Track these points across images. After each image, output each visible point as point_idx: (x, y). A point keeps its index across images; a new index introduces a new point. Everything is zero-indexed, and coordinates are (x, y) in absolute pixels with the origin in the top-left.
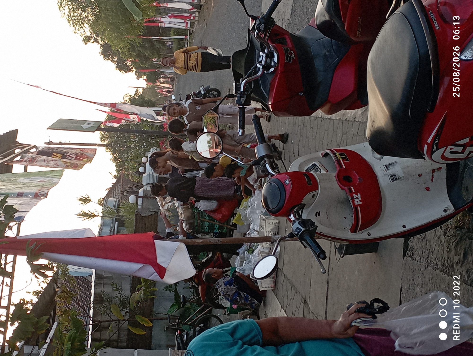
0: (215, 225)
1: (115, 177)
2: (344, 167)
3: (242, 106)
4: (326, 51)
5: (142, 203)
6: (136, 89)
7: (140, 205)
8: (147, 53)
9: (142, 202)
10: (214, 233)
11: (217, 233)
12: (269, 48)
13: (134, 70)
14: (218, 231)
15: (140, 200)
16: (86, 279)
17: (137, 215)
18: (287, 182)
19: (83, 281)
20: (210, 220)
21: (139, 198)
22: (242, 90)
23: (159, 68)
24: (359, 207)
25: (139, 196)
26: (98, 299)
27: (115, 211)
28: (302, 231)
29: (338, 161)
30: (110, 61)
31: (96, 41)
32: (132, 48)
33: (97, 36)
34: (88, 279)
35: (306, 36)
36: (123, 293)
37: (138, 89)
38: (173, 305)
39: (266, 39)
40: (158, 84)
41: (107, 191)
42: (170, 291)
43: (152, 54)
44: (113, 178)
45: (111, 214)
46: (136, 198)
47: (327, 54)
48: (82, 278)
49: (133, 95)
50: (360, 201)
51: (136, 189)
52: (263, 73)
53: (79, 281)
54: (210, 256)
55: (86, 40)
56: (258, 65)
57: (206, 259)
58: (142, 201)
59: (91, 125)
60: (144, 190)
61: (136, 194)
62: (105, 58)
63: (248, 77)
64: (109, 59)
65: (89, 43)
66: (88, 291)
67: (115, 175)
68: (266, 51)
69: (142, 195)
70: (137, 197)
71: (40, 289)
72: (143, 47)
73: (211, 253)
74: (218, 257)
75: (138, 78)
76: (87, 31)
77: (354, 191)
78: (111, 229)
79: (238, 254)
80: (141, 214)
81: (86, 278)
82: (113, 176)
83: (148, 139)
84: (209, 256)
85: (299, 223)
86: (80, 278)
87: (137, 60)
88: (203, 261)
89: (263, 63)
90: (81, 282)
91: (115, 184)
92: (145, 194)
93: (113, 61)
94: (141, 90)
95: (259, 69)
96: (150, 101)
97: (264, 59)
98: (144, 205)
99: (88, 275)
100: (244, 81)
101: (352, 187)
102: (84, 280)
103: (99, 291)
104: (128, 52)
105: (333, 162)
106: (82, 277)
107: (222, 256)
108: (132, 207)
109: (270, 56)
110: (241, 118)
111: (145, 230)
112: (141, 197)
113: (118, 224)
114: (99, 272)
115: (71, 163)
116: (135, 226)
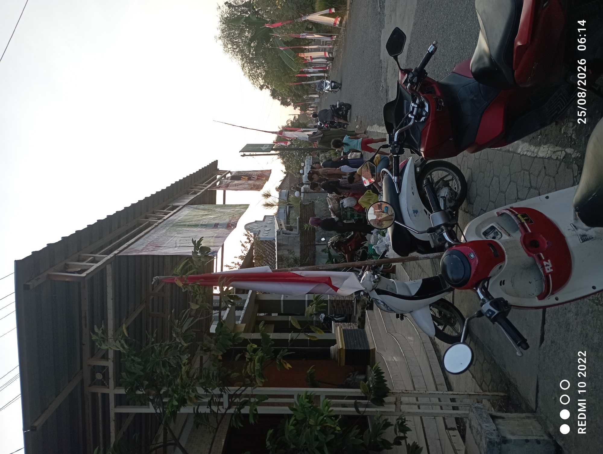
0: (355, 214)
1: (285, 173)
2: (530, 231)
3: (396, 156)
4: (473, 96)
6: (294, 116)
7: (302, 198)
8: (300, 93)
9: (304, 195)
10: (354, 219)
11: (356, 219)
12: (420, 99)
13: (292, 104)
14: (357, 218)
15: (302, 194)
17: (301, 204)
18: (472, 256)
20: (351, 211)
22: (395, 140)
23: (308, 102)
24: (550, 275)
26: (280, 258)
27: (287, 201)
28: (496, 314)
29: (522, 224)
30: (277, 100)
31: (268, 87)
32: (291, 91)
33: (268, 84)
35: (451, 83)
36: (295, 254)
37: (296, 116)
38: (328, 261)
39: (417, 90)
40: (307, 112)
41: (281, 182)
42: (325, 252)
43: (303, 93)
45: (284, 203)
47: (475, 99)
49: (292, 119)
50: (551, 268)
51: (299, 186)
52: (414, 123)
54: (352, 234)
55: (261, 88)
56: (410, 116)
57: (350, 236)
59: (267, 147)
60: (304, 188)
61: (299, 190)
62: (273, 98)
63: (401, 127)
64: (276, 99)
65: (263, 90)
66: (273, 249)
68: (417, 102)
70: (300, 193)
71: (243, 255)
72: (297, 89)
74: (358, 235)
75: (295, 109)
76: (261, 82)
77: (543, 258)
78: (285, 210)
79: (372, 234)
80: (303, 204)
81: (272, 241)
83: (304, 153)
85: (491, 304)
87: (294, 98)
88: (347, 238)
89: (414, 113)
90: (269, 243)
91: (285, 178)
92: (305, 190)
93: (279, 100)
94: (297, 117)
95: (411, 118)
96: (303, 124)
97: (415, 109)
98: (305, 197)
100: (397, 132)
101: (541, 254)
103: (280, 254)
104: (288, 93)
105: (517, 225)
106: (269, 240)
107: (360, 234)
108: (297, 199)
109: (421, 106)
110: (396, 166)
111: (307, 214)
112: (302, 192)
113: (289, 207)
114: (279, 242)
115: (254, 185)
116: (300, 211)
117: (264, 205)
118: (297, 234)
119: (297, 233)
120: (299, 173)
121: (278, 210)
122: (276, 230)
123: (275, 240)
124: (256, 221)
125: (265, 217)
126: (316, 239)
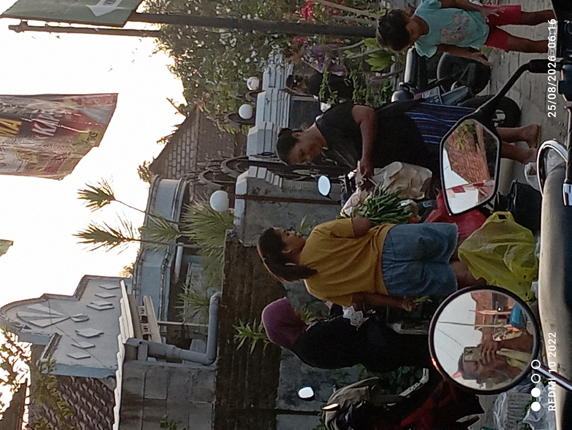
1: (181, 109)
5: (245, 213)
7: (239, 218)
9: (245, 209)
15: (240, 204)
16: (102, 384)
17: (229, 244)
19: (95, 389)
21: (236, 200)
25: (237, 193)
27: (176, 226)
34: (107, 385)
41: (162, 146)
44: (178, 111)
45: (165, 233)
46: (228, 200)
48: (92, 380)
51: (230, 170)
53: (86, 388)
54: (424, 379)
57: (412, 388)
58: (244, 206)
60: (249, 180)
61: (229, 185)
66: (106, 415)
67: (182, 105)
69: (245, 193)
70: (232, 196)
73: (427, 375)
78: (167, 261)
80: (241, 242)
81: (102, 381)
82: (177, 105)
84: (421, 381)
86: (87, 380)
90: (89, 390)
91: (181, 128)
92: (251, 188)
98: (249, 217)
99: (106, 376)
102: (99, 386)
106: (92, 378)
108: (216, 221)
111: (251, 285)
112: (241, 197)
113: (184, 249)
114: (132, 388)
115: (42, 157)
116: (227, 271)
117: (84, 235)
118: (208, 361)
119: (205, 357)
120: (235, 116)
121: (140, 260)
122: (122, 340)
123: (115, 377)
124: (46, 297)
125: (86, 281)
126: (281, 390)
